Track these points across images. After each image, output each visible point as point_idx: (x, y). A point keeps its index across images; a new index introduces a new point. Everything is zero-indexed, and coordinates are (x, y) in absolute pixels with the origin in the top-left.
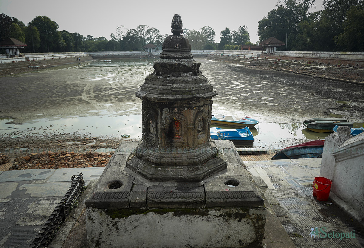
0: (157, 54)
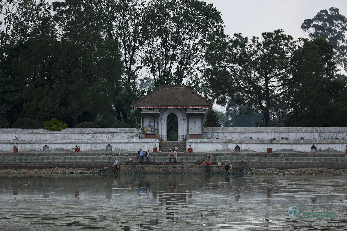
0: (212, 148)
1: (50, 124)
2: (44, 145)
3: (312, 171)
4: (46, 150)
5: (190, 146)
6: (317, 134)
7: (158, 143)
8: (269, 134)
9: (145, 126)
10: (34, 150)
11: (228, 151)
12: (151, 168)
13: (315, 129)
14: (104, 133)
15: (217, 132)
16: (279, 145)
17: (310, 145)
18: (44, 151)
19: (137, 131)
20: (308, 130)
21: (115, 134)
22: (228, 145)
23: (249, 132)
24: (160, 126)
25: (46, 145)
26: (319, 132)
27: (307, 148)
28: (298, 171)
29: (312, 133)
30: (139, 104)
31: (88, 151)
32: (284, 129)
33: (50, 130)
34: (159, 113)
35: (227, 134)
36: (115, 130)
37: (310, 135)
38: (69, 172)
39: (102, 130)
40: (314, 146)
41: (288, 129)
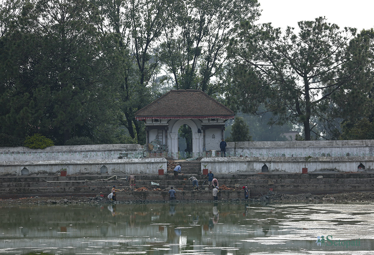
0: (234, 169)
1: (31, 141)
2: (22, 168)
3: (357, 197)
4: (24, 174)
5: (205, 167)
6: (367, 149)
7: (165, 162)
8: (307, 149)
9: (150, 141)
10: (10, 174)
11: (254, 172)
12: (154, 195)
13: (365, 142)
14: (99, 151)
15: (241, 148)
16: (318, 164)
17: (357, 163)
18: (22, 175)
19: (140, 148)
20: (356, 144)
21: (112, 152)
22: (253, 165)
23: (281, 147)
24: (169, 141)
25: (25, 168)
26: (369, 146)
27: (353, 168)
28: (339, 197)
29: (361, 147)
30: (142, 114)
31: (77, 174)
32: (327, 142)
33: (32, 148)
34: (167, 126)
35: (254, 150)
36: (113, 147)
37: (358, 150)
38: (51, 201)
39: (97, 147)
40: (361, 164)
41: (331, 142)
